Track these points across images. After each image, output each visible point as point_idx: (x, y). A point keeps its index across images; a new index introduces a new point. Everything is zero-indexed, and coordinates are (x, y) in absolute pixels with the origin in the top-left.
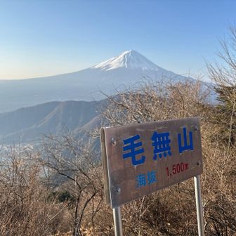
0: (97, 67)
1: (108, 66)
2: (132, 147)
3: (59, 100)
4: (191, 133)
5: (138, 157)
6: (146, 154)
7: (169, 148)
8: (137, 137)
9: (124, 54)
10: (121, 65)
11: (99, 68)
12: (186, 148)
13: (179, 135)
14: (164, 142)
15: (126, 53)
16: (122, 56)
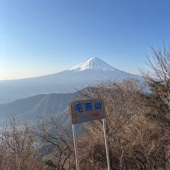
0: (71, 69)
1: (79, 69)
2: (78, 107)
3: (45, 93)
4: (100, 104)
5: (81, 110)
6: (83, 109)
7: (91, 108)
8: (80, 104)
9: (90, 60)
10: (88, 68)
11: (73, 70)
12: (98, 108)
13: (96, 104)
14: (90, 106)
15: (91, 59)
16: (89, 61)
